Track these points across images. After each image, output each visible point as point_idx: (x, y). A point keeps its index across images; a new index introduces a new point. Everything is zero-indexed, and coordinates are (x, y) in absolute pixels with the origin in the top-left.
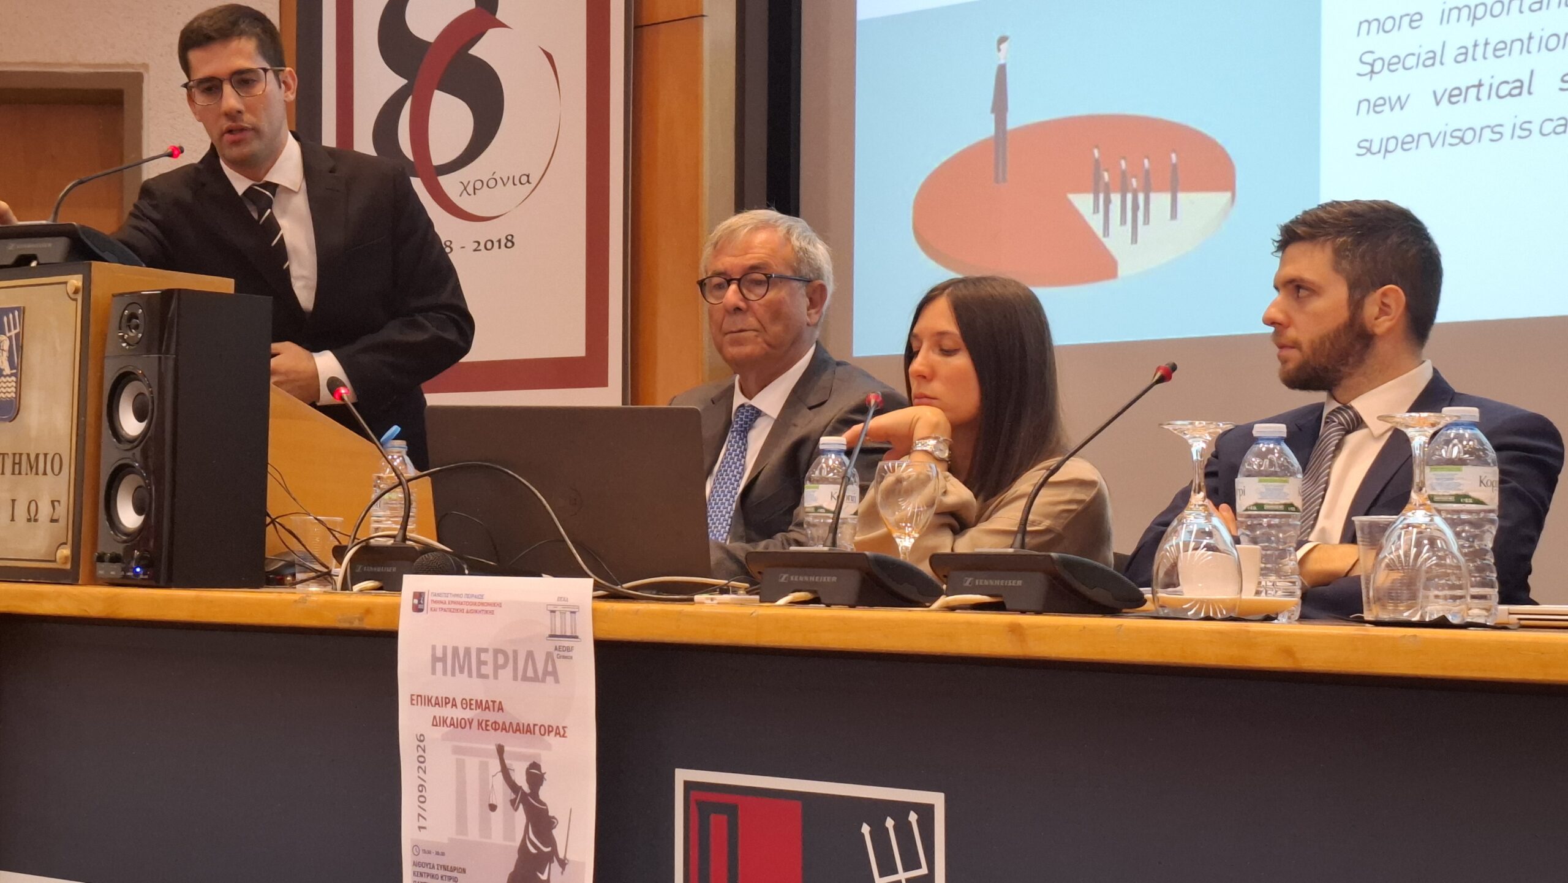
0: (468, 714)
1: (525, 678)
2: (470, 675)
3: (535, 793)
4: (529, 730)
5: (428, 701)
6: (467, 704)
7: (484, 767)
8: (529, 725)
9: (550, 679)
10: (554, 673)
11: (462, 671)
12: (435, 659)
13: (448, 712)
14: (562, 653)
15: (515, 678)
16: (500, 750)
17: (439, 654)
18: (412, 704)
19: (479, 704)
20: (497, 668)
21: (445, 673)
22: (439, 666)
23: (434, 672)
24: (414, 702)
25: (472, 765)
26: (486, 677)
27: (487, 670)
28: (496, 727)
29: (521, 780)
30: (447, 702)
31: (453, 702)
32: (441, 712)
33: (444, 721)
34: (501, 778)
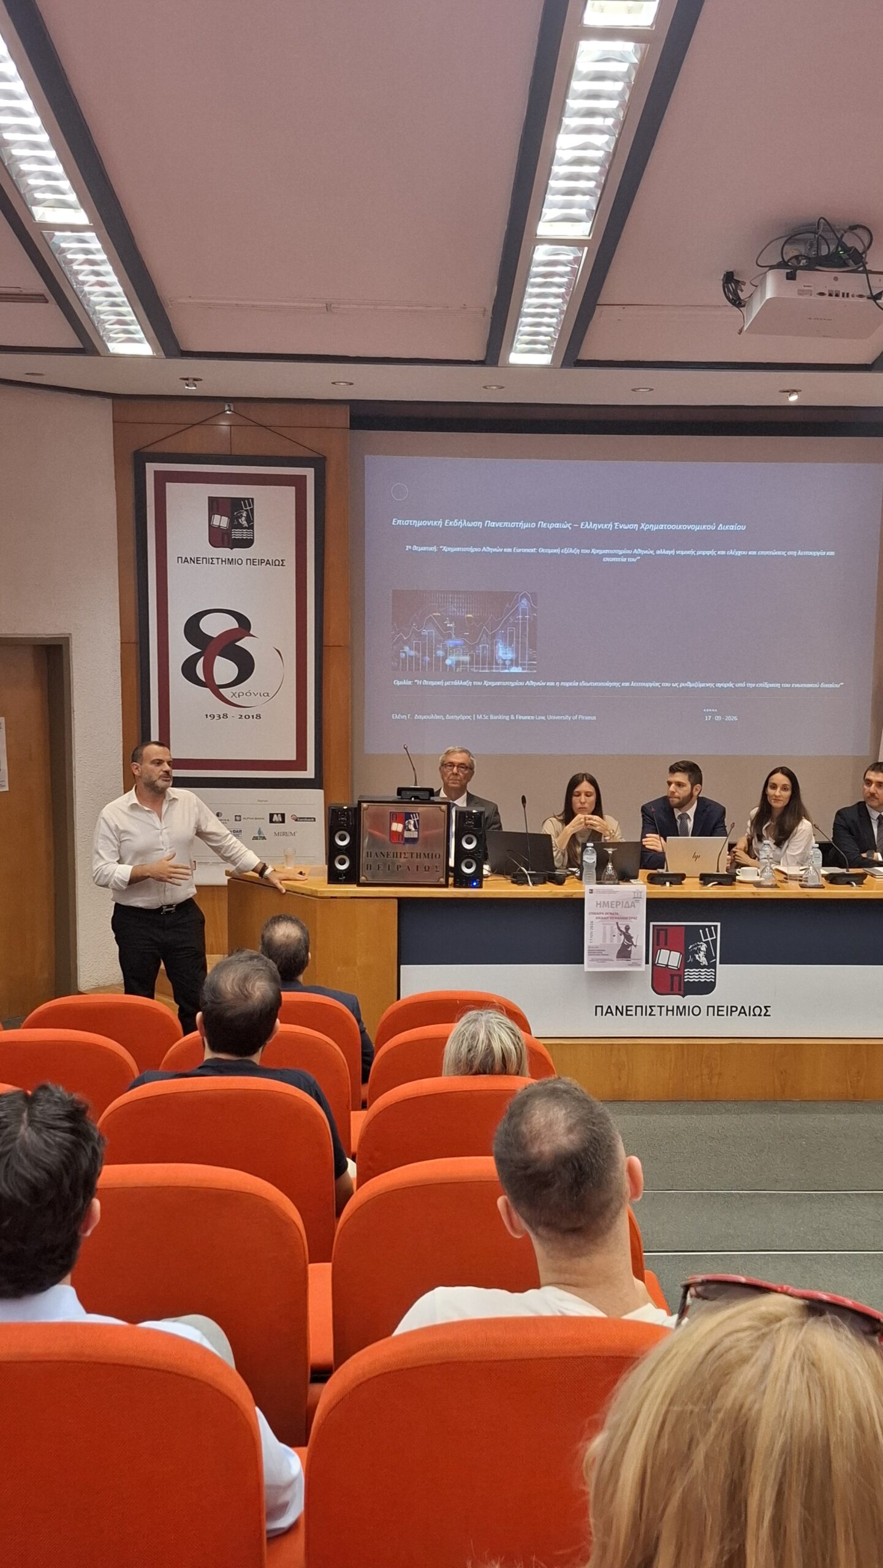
0: (607, 916)
1: (625, 907)
3: (627, 932)
4: (626, 918)
5: (595, 914)
6: (607, 914)
7: (612, 927)
13: (601, 916)
15: (622, 906)
16: (617, 923)
17: (597, 903)
18: (589, 915)
19: (611, 913)
21: (599, 907)
23: (597, 907)
25: (608, 927)
26: (613, 907)
27: (614, 905)
29: (624, 930)
30: (600, 913)
31: (603, 914)
32: (597, 916)
33: (599, 918)
34: (617, 929)
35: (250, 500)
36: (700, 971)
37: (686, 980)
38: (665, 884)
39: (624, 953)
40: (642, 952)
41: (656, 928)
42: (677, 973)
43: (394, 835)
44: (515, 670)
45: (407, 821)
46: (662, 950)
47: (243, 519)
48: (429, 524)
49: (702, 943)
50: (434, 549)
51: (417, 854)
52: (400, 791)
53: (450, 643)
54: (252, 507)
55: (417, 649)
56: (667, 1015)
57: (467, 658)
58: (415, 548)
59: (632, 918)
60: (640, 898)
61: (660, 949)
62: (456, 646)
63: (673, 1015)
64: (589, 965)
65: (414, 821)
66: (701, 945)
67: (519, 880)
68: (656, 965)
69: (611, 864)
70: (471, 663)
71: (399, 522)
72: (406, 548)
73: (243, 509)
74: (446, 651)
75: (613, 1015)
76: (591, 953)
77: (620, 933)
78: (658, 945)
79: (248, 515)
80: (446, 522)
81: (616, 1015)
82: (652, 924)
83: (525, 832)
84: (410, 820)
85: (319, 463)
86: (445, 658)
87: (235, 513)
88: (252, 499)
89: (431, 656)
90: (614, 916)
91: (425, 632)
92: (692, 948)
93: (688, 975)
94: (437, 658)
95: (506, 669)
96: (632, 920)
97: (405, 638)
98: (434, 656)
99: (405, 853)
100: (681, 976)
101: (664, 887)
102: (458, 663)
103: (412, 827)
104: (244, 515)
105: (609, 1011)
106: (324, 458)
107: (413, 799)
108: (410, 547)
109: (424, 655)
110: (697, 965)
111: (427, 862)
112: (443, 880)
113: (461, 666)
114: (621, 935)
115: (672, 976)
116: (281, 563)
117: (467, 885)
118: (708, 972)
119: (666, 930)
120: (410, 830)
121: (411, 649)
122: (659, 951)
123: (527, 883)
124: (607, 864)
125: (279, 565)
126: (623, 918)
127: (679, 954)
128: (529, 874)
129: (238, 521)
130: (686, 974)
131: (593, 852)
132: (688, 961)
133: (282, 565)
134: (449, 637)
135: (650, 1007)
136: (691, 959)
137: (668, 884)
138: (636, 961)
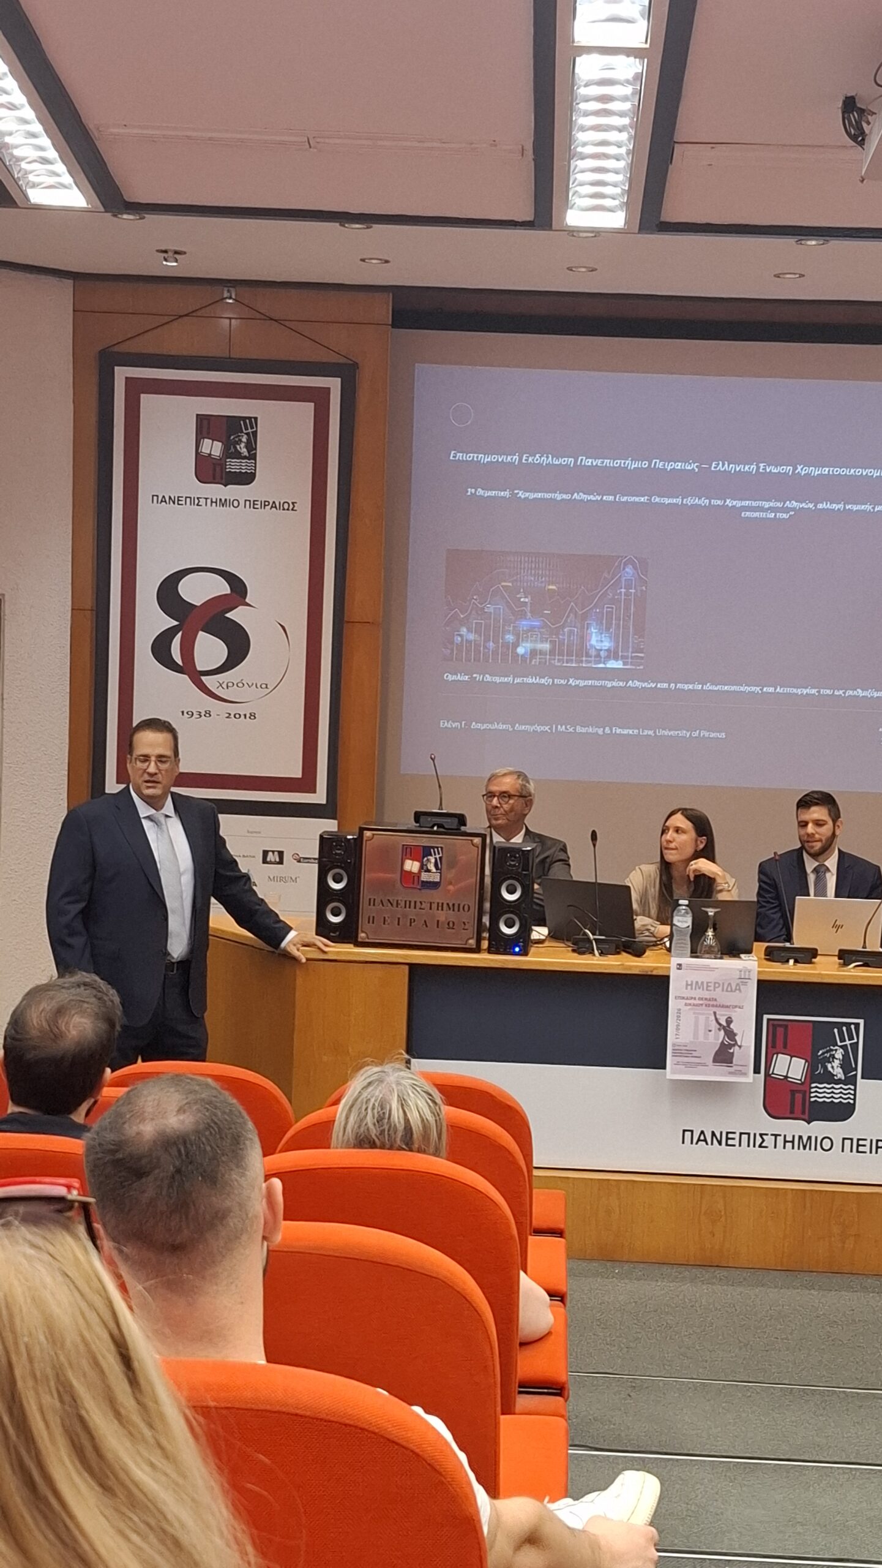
1: (727, 991)
2: (703, 989)
3: (728, 1026)
4: (727, 1007)
5: (683, 998)
6: (703, 1000)
9: (737, 991)
10: (740, 990)
11: (699, 988)
12: (686, 985)
13: (692, 1001)
15: (723, 990)
16: (715, 1013)
17: (688, 983)
18: (675, 999)
19: (706, 999)
20: (715, 988)
22: (688, 987)
23: (687, 989)
27: (712, 988)
28: (713, 1006)
29: (724, 1024)
30: (692, 998)
31: (695, 999)
32: (688, 1002)
33: (690, 1004)
34: (714, 1022)
35: (253, 420)
36: (833, 1088)
37: (812, 1099)
38: (787, 961)
39: (724, 1056)
40: (749, 1056)
41: (771, 1022)
42: (802, 1088)
43: (407, 876)
44: (613, 664)
45: (425, 859)
46: (780, 1056)
47: (243, 445)
48: (500, 460)
49: (836, 1048)
50: (506, 494)
51: (438, 903)
52: (418, 816)
53: (524, 624)
54: (255, 429)
55: (477, 632)
56: (784, 1147)
57: (546, 646)
58: (480, 492)
59: (736, 1007)
60: (749, 979)
61: (777, 1054)
62: (532, 629)
63: (793, 1148)
64: (673, 1070)
65: (436, 859)
66: (836, 1050)
67: (582, 947)
68: (770, 1075)
69: (712, 930)
70: (552, 652)
71: (460, 455)
72: (467, 492)
73: (242, 432)
74: (517, 635)
75: (707, 1144)
76: (677, 1053)
77: (718, 1026)
78: (774, 1046)
79: (249, 440)
80: (524, 458)
81: (712, 1144)
82: (766, 1017)
83: (594, 881)
84: (429, 857)
85: (348, 372)
86: (516, 645)
87: (232, 437)
88: (256, 419)
89: (496, 642)
90: (711, 1003)
91: (490, 608)
92: (823, 1054)
93: (816, 1092)
94: (506, 645)
95: (600, 663)
96: (737, 1009)
97: (462, 616)
98: (501, 641)
99: (421, 903)
100: (806, 1093)
101: (786, 966)
102: (533, 653)
103: (432, 867)
104: (244, 439)
105: (702, 1138)
106: (355, 366)
107: (435, 828)
108: (473, 490)
109: (487, 640)
110: (829, 1078)
111: (452, 916)
112: (472, 942)
113: (538, 657)
114: (719, 1030)
115: (793, 1092)
116: (291, 506)
117: (505, 950)
118: (845, 1090)
119: (786, 1027)
120: (428, 871)
121: (469, 630)
122: (775, 1056)
123: (592, 952)
124: (706, 931)
125: (288, 509)
126: (723, 1006)
127: (803, 1061)
128: (595, 939)
129: (235, 448)
130: (813, 1090)
131: (687, 913)
132: (817, 1073)
133: (292, 510)
134: (522, 615)
135: (761, 1135)
136: (820, 1070)
137: (791, 962)
138: (740, 1068)
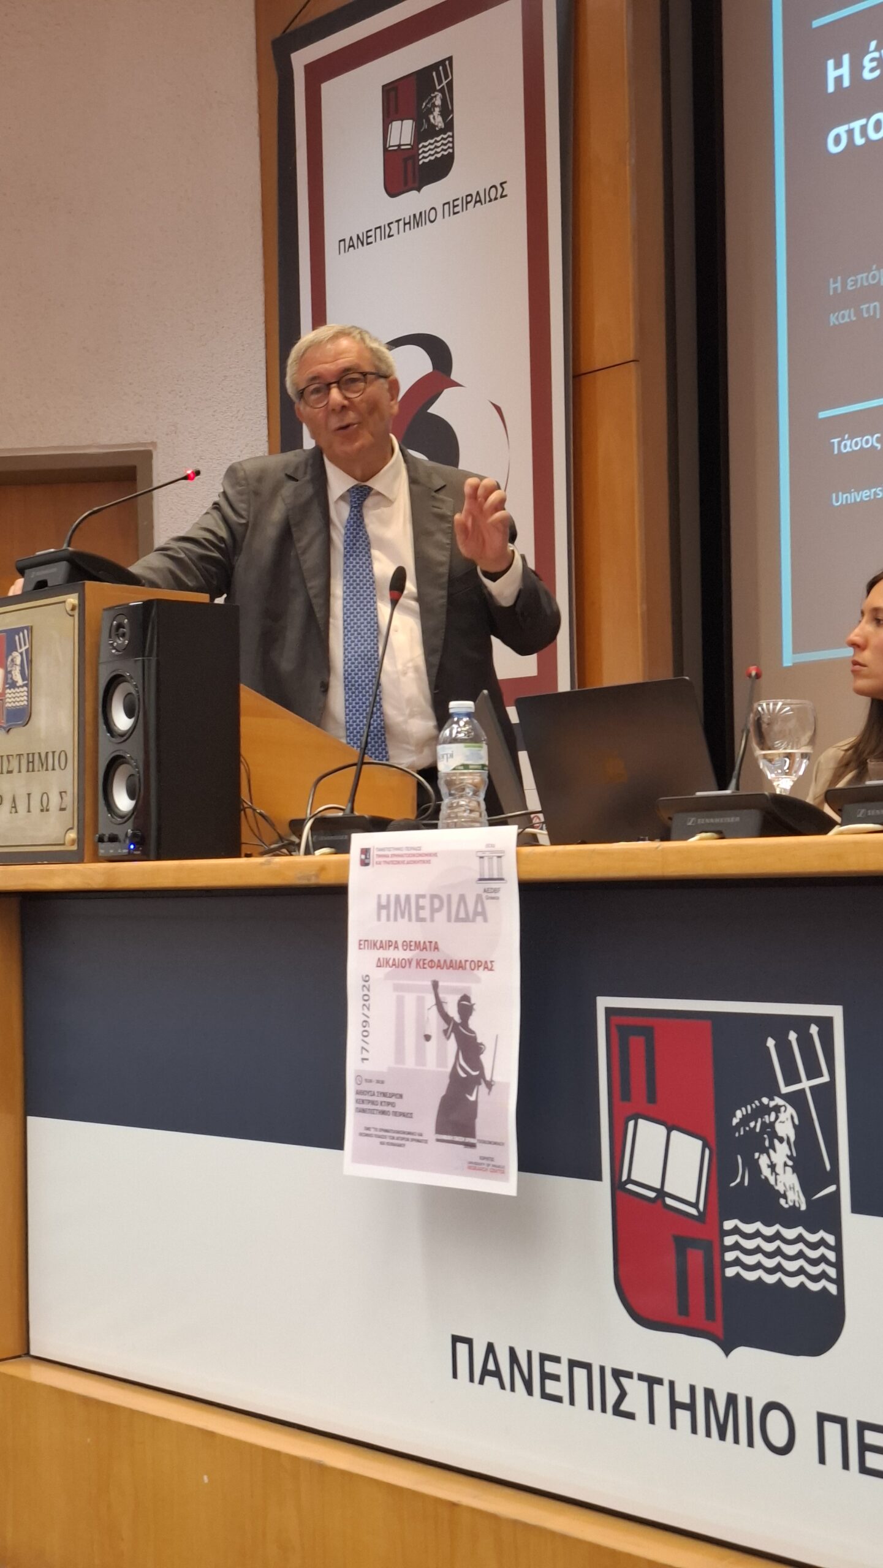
0: (407, 955)
1: (457, 920)
2: (410, 920)
3: (464, 1023)
6: (407, 945)
7: (420, 1001)
8: (461, 962)
9: (479, 920)
10: (483, 914)
11: (403, 917)
12: (380, 907)
13: (391, 954)
14: (490, 895)
15: (449, 920)
16: (435, 986)
17: (384, 902)
18: (360, 949)
19: (417, 945)
20: (433, 912)
21: (388, 919)
22: (384, 912)
23: (379, 919)
24: (362, 947)
25: (410, 1001)
26: (423, 920)
27: (425, 914)
28: (432, 964)
29: (453, 1012)
30: (391, 945)
31: (396, 945)
32: (384, 955)
33: (389, 964)
59: (478, 964)
60: (501, 879)
66: (777, 1109)
76: (364, 1102)
77: (446, 1026)
90: (427, 956)
92: (746, 1121)
96: (481, 972)
114: (449, 1034)
126: (453, 966)
133: (502, 196)
136: (742, 1175)
